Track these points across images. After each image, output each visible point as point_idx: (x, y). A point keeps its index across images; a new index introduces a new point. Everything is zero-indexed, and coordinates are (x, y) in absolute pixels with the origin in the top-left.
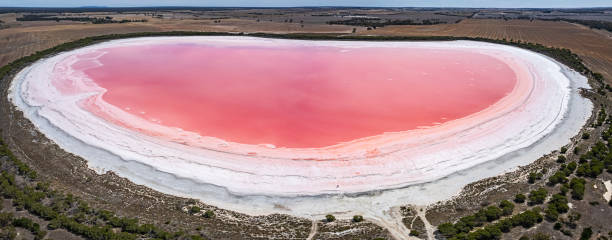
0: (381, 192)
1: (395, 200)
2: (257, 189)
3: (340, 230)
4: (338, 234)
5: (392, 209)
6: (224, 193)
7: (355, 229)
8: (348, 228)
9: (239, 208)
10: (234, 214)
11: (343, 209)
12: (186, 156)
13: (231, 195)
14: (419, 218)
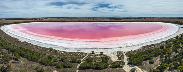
0: (112, 48)
1: (116, 50)
2: (72, 47)
3: (95, 56)
4: (94, 57)
5: (114, 52)
6: (61, 47)
7: (100, 57)
8: (98, 56)
9: (66, 51)
10: (64, 52)
11: (98, 52)
12: (50, 40)
13: (64, 48)
14: (123, 55)
